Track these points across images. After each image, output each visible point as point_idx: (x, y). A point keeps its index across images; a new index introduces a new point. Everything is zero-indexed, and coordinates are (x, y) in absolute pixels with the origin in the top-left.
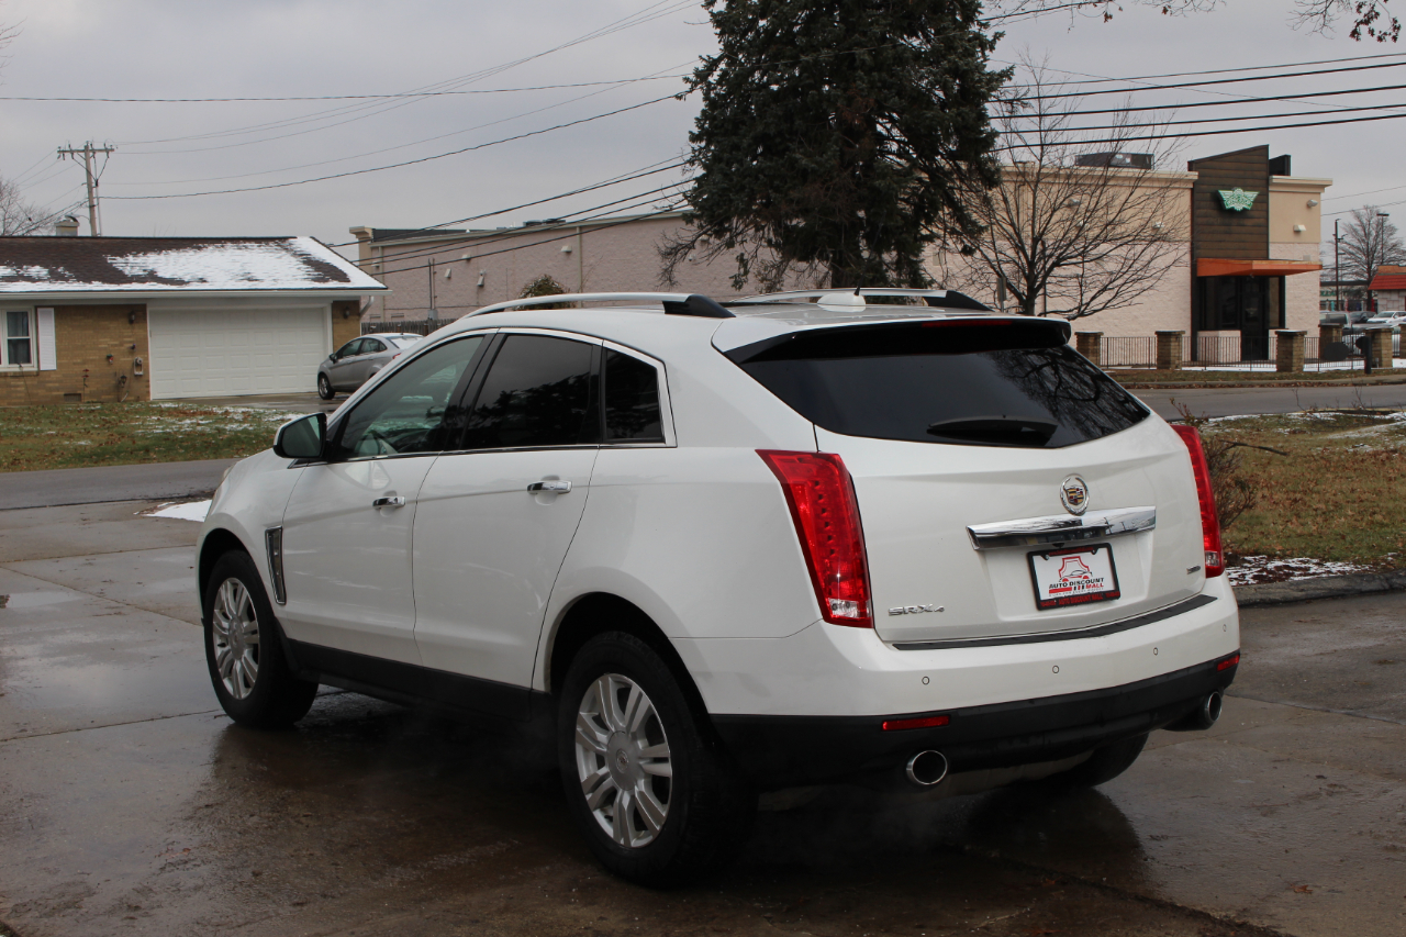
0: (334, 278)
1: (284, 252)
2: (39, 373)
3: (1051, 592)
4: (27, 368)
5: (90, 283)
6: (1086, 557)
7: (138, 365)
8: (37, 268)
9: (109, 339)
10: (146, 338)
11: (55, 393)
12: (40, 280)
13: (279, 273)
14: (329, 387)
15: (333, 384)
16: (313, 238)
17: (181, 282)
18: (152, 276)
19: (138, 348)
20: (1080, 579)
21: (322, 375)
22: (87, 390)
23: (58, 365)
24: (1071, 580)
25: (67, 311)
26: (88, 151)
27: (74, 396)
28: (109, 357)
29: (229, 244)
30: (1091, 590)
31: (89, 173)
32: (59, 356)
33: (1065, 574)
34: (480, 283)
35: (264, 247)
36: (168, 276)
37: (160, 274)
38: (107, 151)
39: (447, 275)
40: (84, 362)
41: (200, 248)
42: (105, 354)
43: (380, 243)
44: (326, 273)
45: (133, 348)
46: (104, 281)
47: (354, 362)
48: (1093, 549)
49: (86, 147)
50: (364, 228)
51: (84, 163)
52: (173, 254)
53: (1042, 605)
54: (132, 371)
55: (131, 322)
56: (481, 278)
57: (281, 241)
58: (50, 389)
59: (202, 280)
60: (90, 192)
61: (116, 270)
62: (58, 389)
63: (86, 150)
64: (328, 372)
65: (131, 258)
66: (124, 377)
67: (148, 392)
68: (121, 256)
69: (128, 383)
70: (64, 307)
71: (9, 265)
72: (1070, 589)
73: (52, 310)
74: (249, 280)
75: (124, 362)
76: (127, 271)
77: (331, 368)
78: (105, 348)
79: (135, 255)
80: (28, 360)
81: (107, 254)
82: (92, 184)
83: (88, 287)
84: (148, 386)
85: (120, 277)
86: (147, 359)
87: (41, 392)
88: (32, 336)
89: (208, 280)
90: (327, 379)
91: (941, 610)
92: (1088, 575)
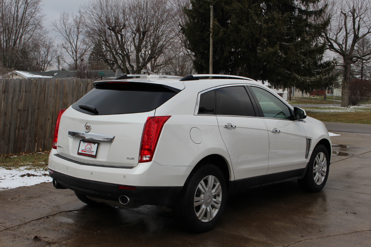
3: (82, 151)
6: (93, 145)
20: (89, 150)
24: (87, 150)
30: (90, 154)
48: (95, 143)
53: (79, 154)
72: (86, 152)
91: (63, 148)
92: (91, 149)
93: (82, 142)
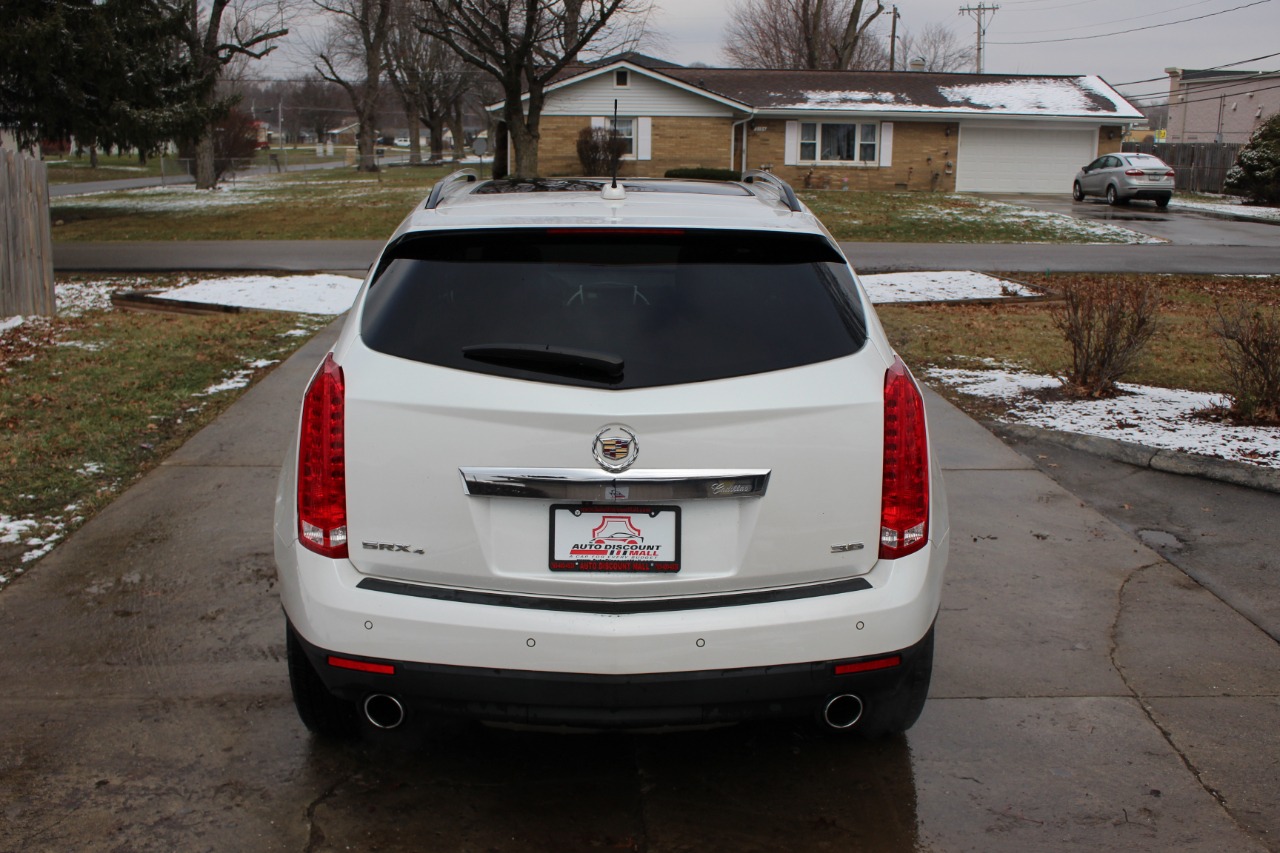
0: (1104, 109)
1: (1072, 87)
2: (879, 168)
3: (573, 552)
4: (870, 164)
5: (920, 105)
6: (640, 520)
7: (949, 166)
8: (888, 94)
9: (929, 147)
10: (957, 147)
11: (888, 183)
12: (887, 102)
13: (1064, 102)
14: (1080, 191)
15: (1084, 189)
16: (1099, 77)
17: (988, 107)
18: (967, 103)
19: (950, 154)
20: (623, 544)
21: (1077, 182)
22: (911, 182)
23: (893, 163)
24: (607, 542)
25: (902, 125)
26: (980, 9)
27: (902, 186)
28: (929, 160)
29: (1033, 80)
30: (637, 558)
31: (979, 25)
32: (894, 157)
33: (601, 535)
34: (1257, 115)
35: (1059, 82)
36: (978, 102)
37: (972, 101)
38: (994, 9)
39: (1233, 107)
40: (911, 162)
41: (1009, 82)
42: (926, 157)
43: (1189, 79)
44: (1099, 104)
45: (946, 154)
46: (931, 104)
47: (1099, 174)
48: (653, 510)
49: (980, 6)
50: (1175, 69)
51: (976, 17)
52: (988, 87)
53: (556, 566)
54: (944, 171)
55: (947, 135)
56: (1259, 111)
57: (1072, 79)
58: (886, 180)
59: (1003, 107)
60: (979, 39)
61: (942, 96)
62: (891, 180)
63: (979, 8)
64: (1081, 180)
65: (956, 89)
66: (937, 175)
67: (954, 186)
68: (950, 87)
69: (939, 180)
70: (900, 122)
71: (869, 91)
72: (605, 552)
73: (892, 124)
74: (1039, 107)
75: (939, 163)
76: (951, 98)
77: (1083, 177)
78: (926, 153)
79: (960, 86)
80: (873, 159)
81: (939, 85)
82: (981, 33)
83: (918, 108)
84: (954, 182)
85: (944, 102)
86: (956, 162)
87: (879, 182)
88: (877, 143)
89: (1007, 106)
90: (1080, 186)
91: (421, 552)
92: (638, 540)
93: (562, 516)
